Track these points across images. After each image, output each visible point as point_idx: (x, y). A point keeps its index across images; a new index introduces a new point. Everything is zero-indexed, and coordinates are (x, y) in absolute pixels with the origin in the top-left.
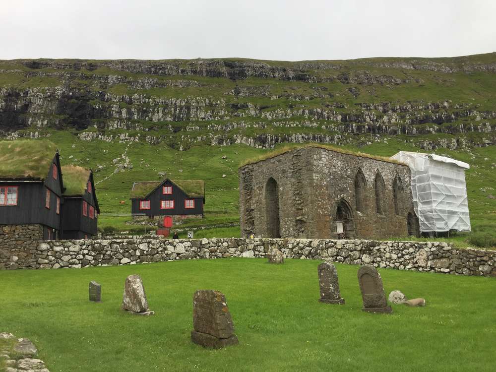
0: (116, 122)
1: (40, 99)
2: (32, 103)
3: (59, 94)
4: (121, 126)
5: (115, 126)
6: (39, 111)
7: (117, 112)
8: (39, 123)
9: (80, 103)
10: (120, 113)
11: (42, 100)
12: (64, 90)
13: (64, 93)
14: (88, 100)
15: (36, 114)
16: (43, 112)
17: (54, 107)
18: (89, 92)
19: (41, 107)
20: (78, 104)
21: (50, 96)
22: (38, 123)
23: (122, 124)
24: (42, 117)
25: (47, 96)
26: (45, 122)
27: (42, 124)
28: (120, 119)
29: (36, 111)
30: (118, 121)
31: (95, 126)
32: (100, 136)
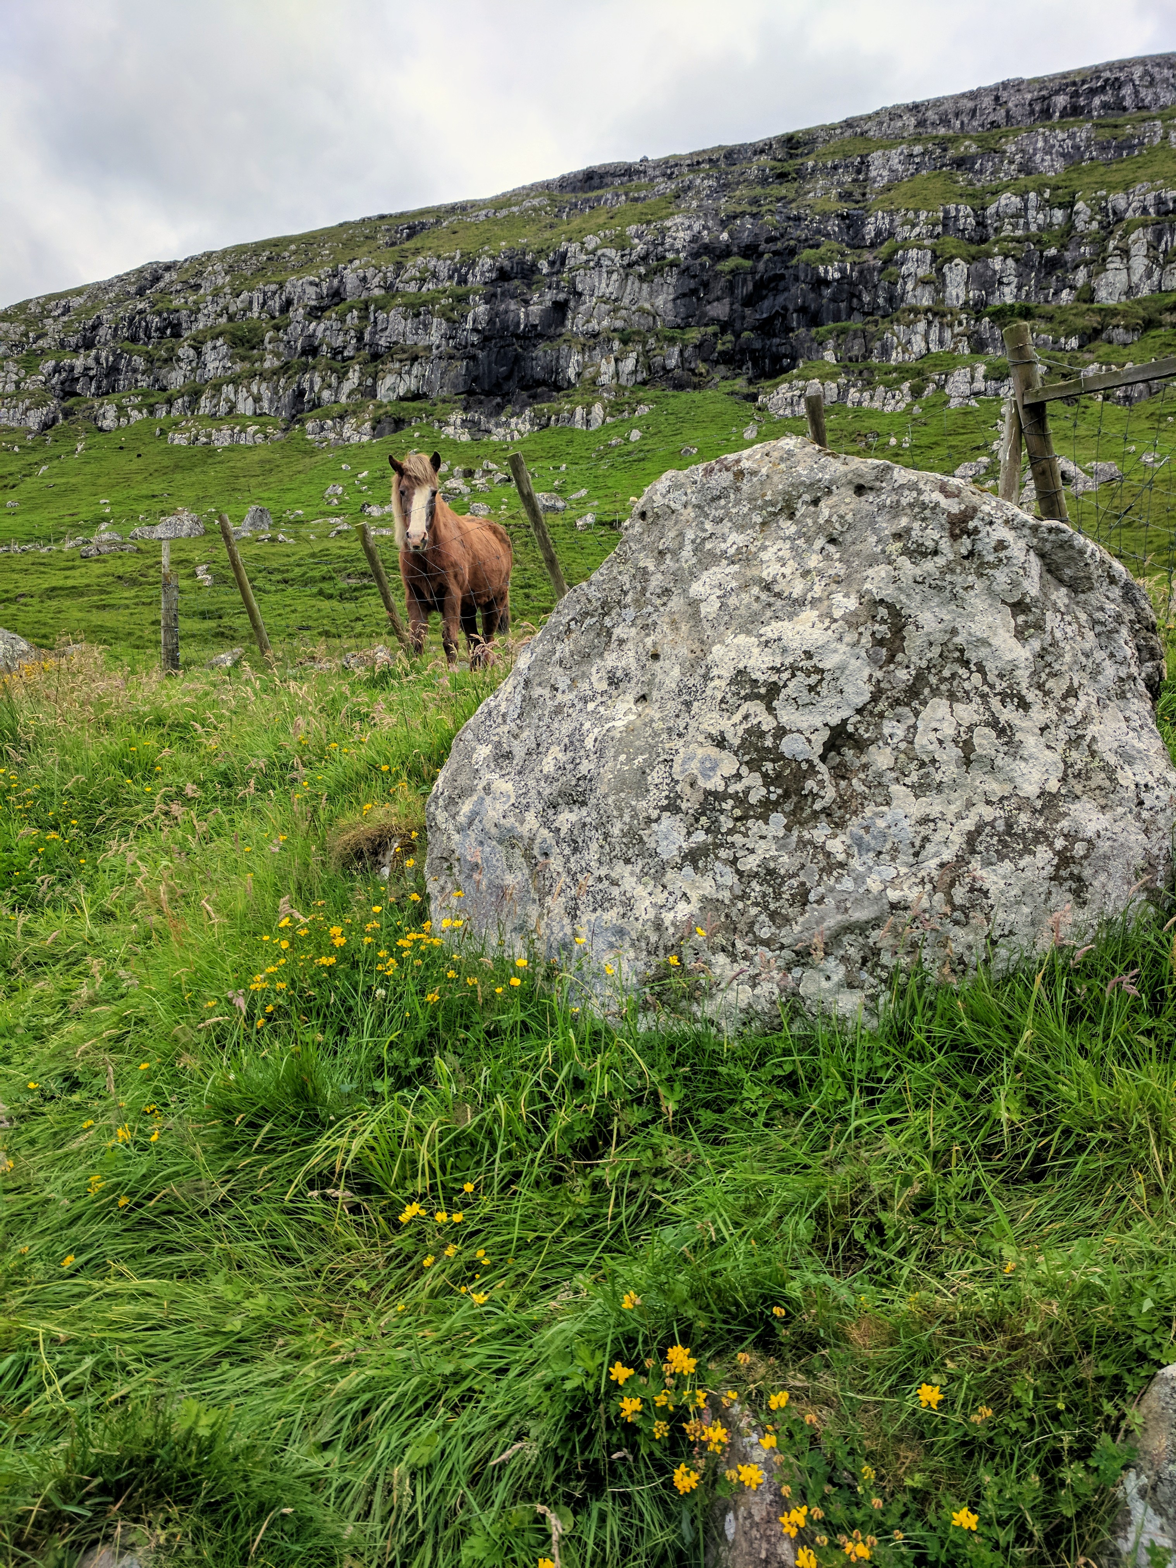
0: (921, 326)
1: (610, 273)
2: (580, 294)
3: (678, 245)
4: (941, 342)
5: (918, 345)
6: (605, 323)
7: (925, 282)
8: (607, 368)
9: (761, 266)
10: (937, 282)
11: (615, 276)
12: (697, 227)
13: (695, 239)
14: (792, 252)
15: (595, 335)
16: (619, 324)
17: (660, 301)
18: (798, 219)
19: (614, 304)
20: (753, 271)
21: (644, 258)
22: (603, 369)
23: (948, 334)
24: (616, 345)
25: (634, 257)
26: (629, 364)
27: (617, 374)
28: (935, 314)
29: (594, 322)
30: (930, 323)
31: (829, 356)
32: (853, 394)
